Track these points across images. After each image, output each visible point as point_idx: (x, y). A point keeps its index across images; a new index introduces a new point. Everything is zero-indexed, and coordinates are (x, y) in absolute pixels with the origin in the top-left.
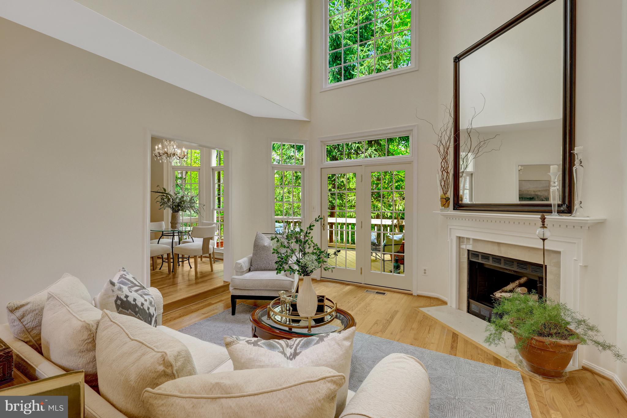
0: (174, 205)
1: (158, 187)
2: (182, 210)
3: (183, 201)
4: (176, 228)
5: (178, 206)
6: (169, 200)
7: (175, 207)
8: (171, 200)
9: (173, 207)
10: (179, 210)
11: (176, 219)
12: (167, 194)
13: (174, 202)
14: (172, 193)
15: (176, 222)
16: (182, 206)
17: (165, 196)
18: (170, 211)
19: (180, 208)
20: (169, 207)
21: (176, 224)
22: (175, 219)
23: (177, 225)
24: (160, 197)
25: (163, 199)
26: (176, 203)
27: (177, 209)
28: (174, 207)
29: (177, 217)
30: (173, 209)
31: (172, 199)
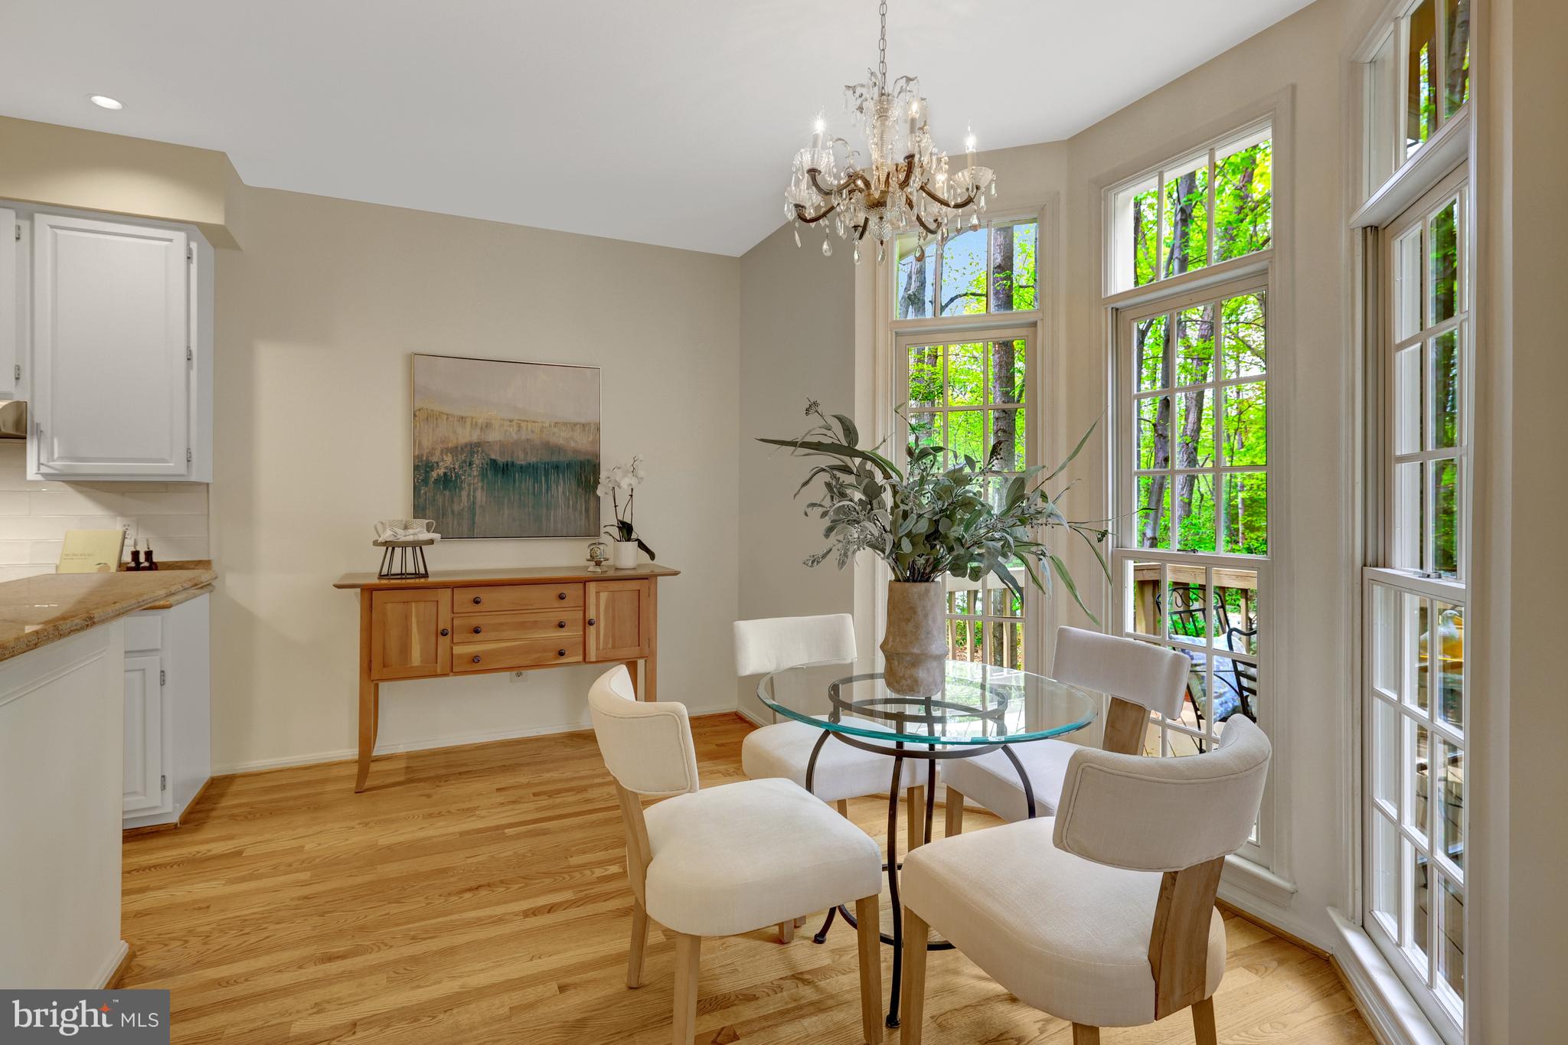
0: (909, 535)
1: (814, 416)
2: (958, 569)
3: (968, 504)
4: (911, 689)
5: (934, 536)
6: (873, 493)
7: (913, 544)
8: (888, 497)
9: (897, 545)
10: (936, 566)
11: (917, 627)
12: (865, 456)
13: (905, 515)
14: (894, 454)
15: (916, 651)
16: (959, 540)
17: (850, 472)
18: (884, 572)
19: (941, 550)
20: (876, 546)
21: (917, 661)
22: (910, 627)
23: (921, 674)
24: (825, 477)
25: (837, 491)
26: (920, 516)
27: (921, 561)
28: (906, 546)
29: (926, 616)
30: (897, 558)
31: (895, 493)
